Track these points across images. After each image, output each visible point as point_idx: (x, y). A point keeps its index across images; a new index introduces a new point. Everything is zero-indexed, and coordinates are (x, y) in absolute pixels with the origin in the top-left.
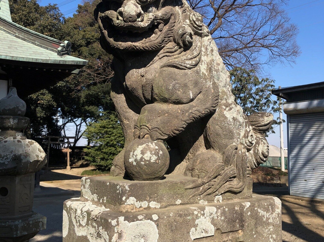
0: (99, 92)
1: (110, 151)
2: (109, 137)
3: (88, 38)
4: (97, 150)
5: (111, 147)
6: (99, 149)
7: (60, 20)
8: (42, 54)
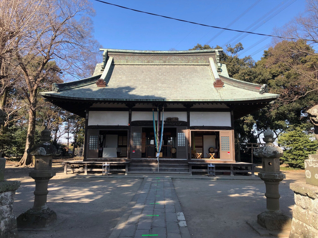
0: (285, 110)
1: (299, 153)
2: (297, 143)
3: (273, 73)
4: (288, 152)
5: (299, 150)
6: (290, 152)
7: (253, 65)
8: (250, 94)
